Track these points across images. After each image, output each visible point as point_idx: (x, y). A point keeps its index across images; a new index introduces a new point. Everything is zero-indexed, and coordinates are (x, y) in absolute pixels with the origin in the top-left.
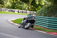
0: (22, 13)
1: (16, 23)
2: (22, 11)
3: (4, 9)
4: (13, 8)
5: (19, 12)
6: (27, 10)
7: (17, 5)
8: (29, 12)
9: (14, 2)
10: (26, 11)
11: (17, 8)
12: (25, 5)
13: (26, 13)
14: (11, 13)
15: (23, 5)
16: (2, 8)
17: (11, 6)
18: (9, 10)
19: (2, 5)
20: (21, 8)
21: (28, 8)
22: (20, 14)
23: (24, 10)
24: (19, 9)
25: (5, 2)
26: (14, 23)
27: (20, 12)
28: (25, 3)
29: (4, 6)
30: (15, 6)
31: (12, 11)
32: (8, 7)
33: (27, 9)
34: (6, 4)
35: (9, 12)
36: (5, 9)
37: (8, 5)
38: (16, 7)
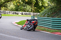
0: (26, 15)
3: (7, 11)
4: (17, 10)
5: (22, 14)
8: (33, 13)
9: (17, 5)
10: (29, 13)
11: (21, 10)
12: (28, 7)
13: (30, 15)
14: (15, 15)
15: (27, 7)
17: (15, 9)
18: (13, 12)
19: (6, 8)
20: (25, 10)
21: (32, 10)
22: (24, 16)
23: (27, 12)
24: (23, 11)
25: (8, 5)
26: (19, 25)
27: (23, 14)
28: (28, 5)
29: (8, 9)
31: (16, 13)
32: (12, 10)
33: (30, 10)
34: (9, 6)
37: (12, 8)
38: (19, 10)
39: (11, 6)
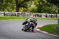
1: (43, 31)
2: (51, 15)
3: (27, 13)
4: (39, 11)
5: (46, 17)
6: (57, 13)
7: (44, 8)
9: (40, 4)
11: (44, 12)
15: (52, 7)
16: (26, 13)
17: (37, 9)
18: (34, 14)
19: (25, 9)
20: (50, 11)
22: (49, 19)
23: (53, 13)
24: (47, 12)
25: (29, 5)
26: (42, 30)
27: (48, 16)
28: (54, 5)
29: (28, 10)
30: (42, 9)
31: (38, 16)
32: (33, 11)
33: (57, 11)
34: (30, 7)
35: (35, 17)
36: (29, 13)
37: (33, 9)
39: (32, 6)
